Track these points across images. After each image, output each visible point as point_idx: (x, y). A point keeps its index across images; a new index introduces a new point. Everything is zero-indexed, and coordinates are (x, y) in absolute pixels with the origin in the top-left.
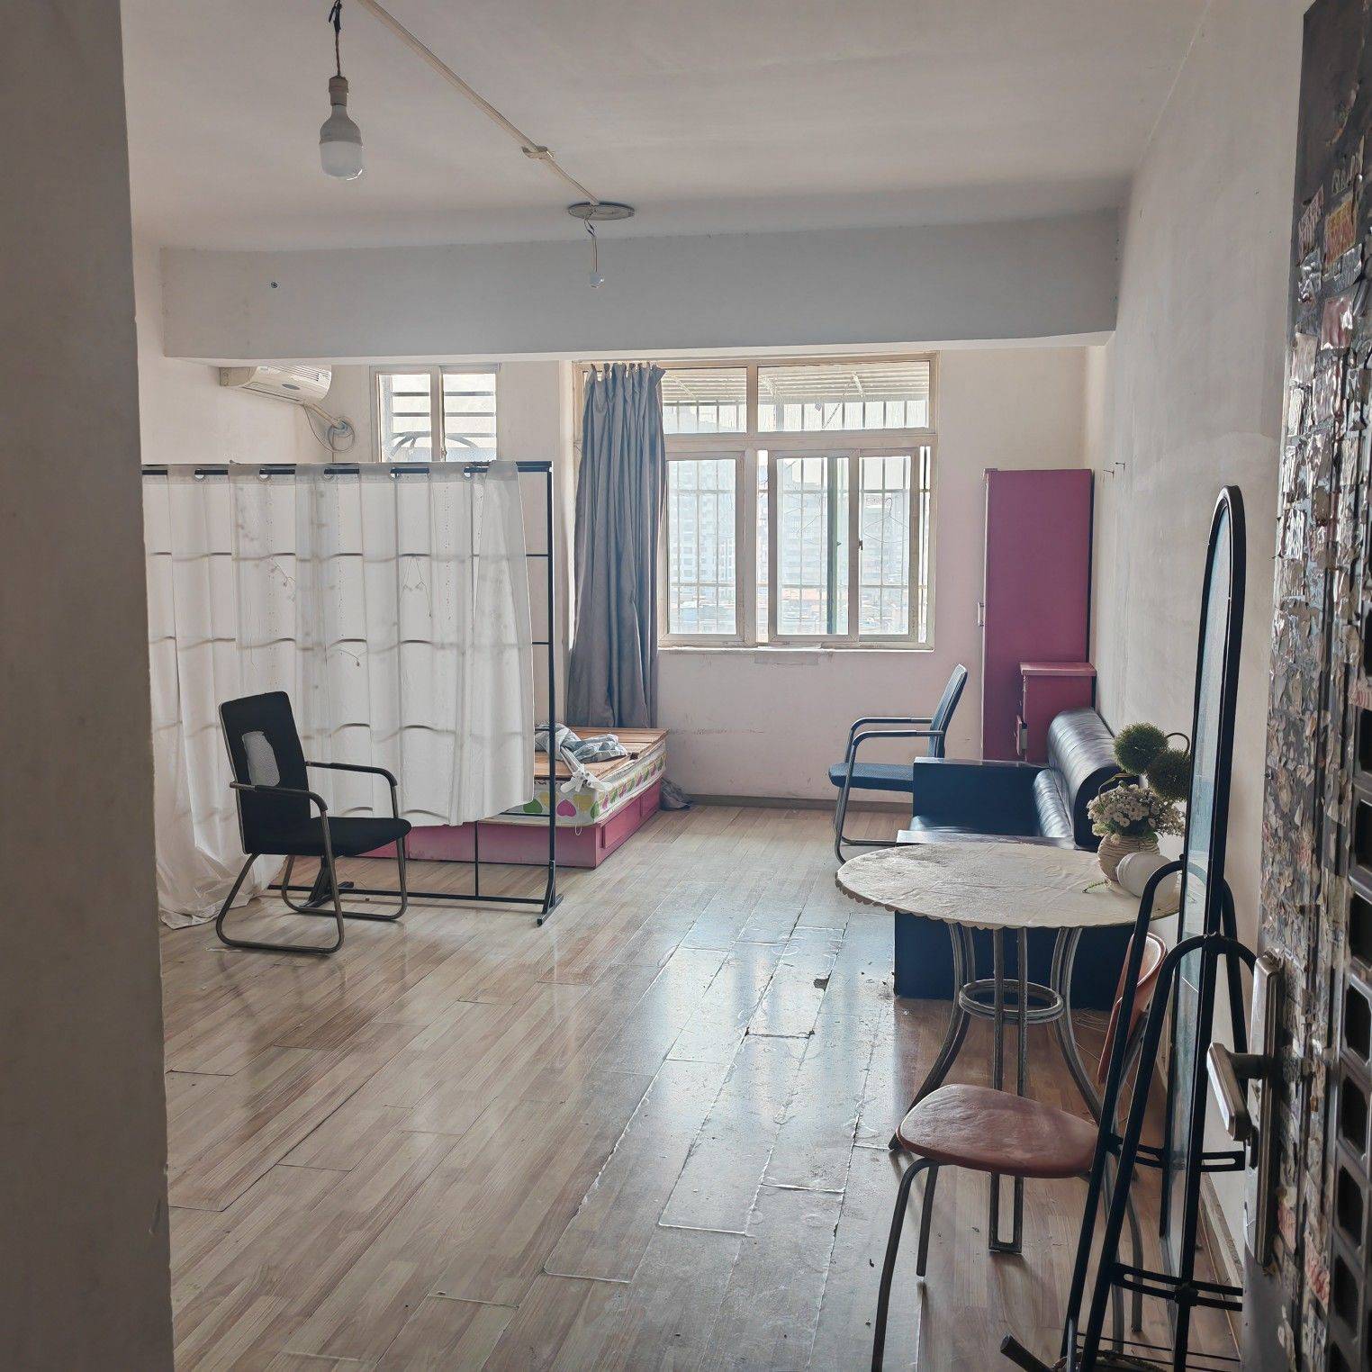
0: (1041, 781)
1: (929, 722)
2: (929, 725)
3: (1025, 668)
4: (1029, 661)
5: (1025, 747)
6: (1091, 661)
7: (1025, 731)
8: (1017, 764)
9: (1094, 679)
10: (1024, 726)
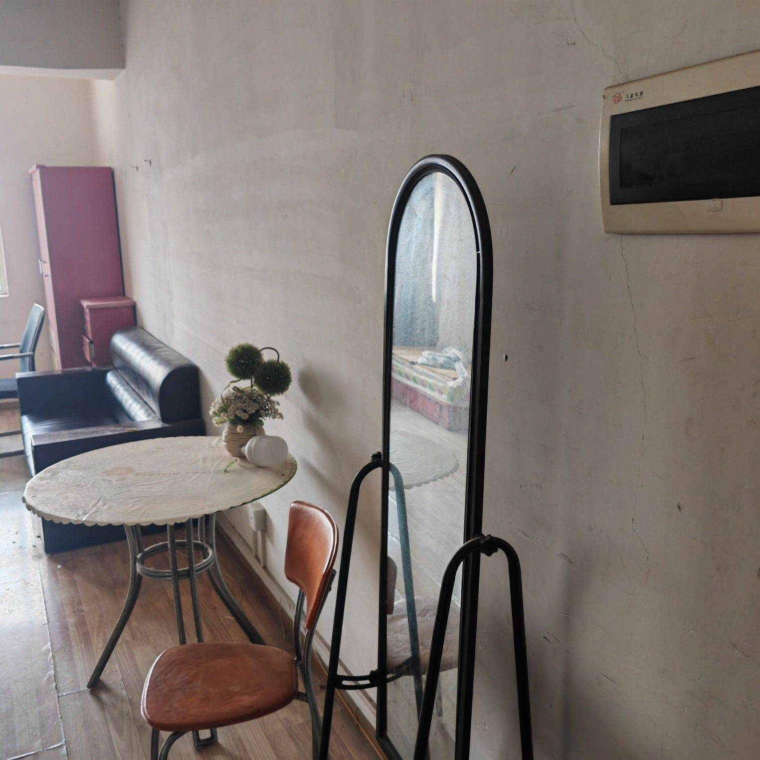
0: (112, 379)
1: (18, 346)
2: (18, 349)
3: (85, 304)
4: (89, 298)
5: (94, 356)
6: (127, 294)
7: (92, 346)
8: (89, 369)
9: (134, 308)
10: (91, 342)
